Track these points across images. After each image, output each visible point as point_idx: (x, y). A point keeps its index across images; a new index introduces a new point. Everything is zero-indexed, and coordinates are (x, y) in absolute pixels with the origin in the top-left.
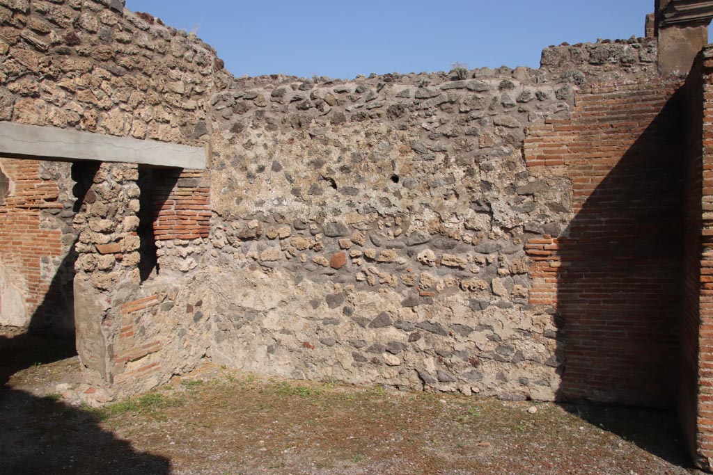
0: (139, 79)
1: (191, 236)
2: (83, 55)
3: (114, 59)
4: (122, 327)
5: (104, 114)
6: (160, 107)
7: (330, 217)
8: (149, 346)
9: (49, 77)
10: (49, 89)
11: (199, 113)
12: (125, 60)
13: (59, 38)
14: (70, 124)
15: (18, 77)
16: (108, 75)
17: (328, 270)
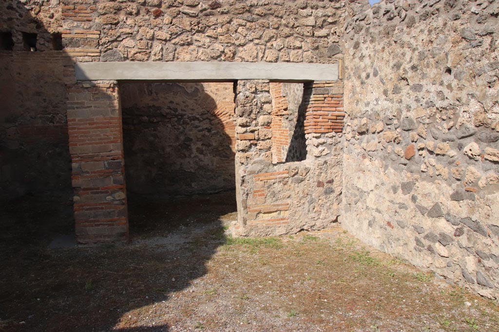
0: (273, 20)
1: (323, 130)
2: (223, 13)
3: (249, 11)
4: (255, 189)
5: (241, 49)
6: (291, 38)
7: (405, 113)
8: (278, 205)
9: (198, 31)
10: (198, 38)
11: (332, 39)
12: (257, 11)
13: (204, 7)
14: (213, 58)
15: (177, 35)
16: (244, 22)
17: (404, 161)
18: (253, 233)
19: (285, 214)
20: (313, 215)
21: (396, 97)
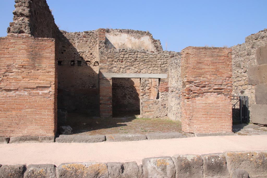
0: (150, 63)
1: (163, 91)
2: (138, 61)
3: (144, 61)
4: (145, 106)
5: (142, 70)
6: (155, 67)
7: (179, 87)
8: (151, 110)
9: (132, 66)
10: (131, 68)
11: (165, 67)
12: (146, 61)
13: (133, 60)
14: (135, 72)
15: (126, 67)
16: (143, 64)
17: (179, 98)
18: (144, 117)
19: (153, 113)
20: (160, 113)
21: (177, 83)
